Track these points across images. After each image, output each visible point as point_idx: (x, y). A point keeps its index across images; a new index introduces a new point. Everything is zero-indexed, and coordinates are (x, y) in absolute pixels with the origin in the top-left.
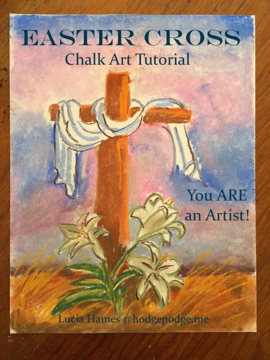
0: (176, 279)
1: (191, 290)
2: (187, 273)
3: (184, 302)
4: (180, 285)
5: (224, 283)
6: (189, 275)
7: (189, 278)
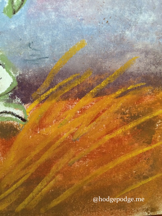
0: (8, 109)
1: (44, 131)
2: (34, 95)
3: (27, 159)
4: (17, 122)
5: (117, 112)
6: (37, 98)
7: (38, 106)
